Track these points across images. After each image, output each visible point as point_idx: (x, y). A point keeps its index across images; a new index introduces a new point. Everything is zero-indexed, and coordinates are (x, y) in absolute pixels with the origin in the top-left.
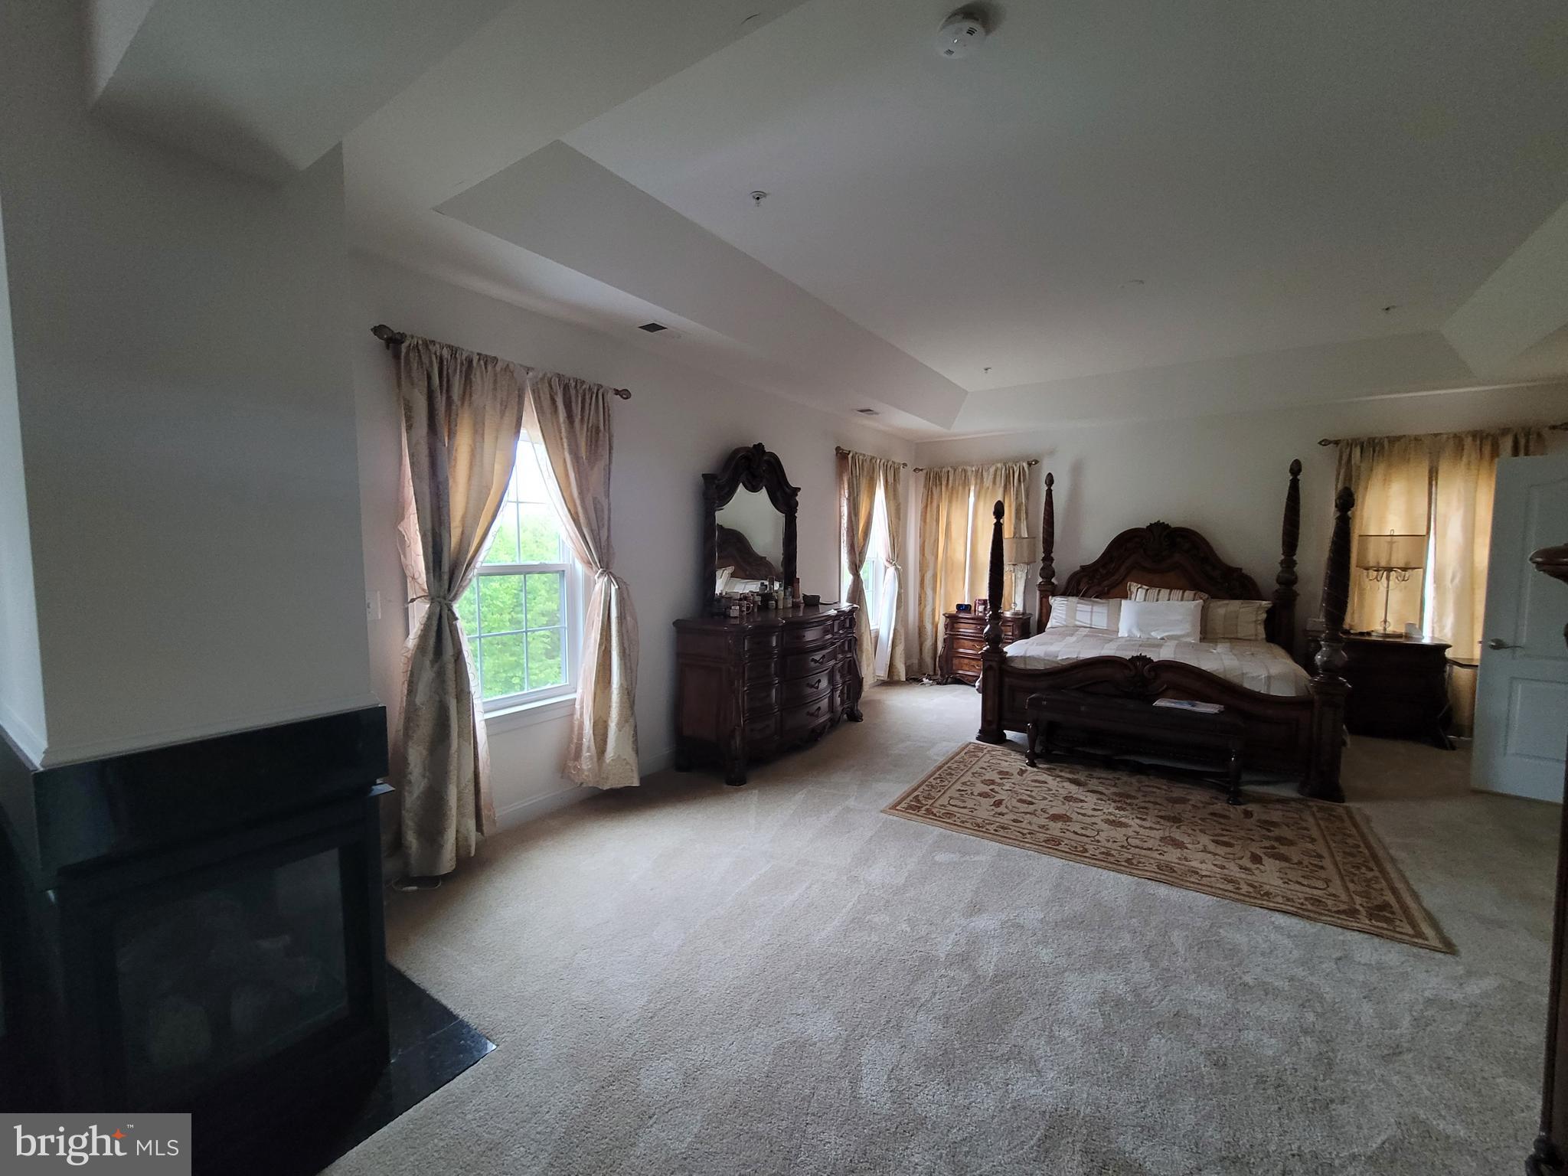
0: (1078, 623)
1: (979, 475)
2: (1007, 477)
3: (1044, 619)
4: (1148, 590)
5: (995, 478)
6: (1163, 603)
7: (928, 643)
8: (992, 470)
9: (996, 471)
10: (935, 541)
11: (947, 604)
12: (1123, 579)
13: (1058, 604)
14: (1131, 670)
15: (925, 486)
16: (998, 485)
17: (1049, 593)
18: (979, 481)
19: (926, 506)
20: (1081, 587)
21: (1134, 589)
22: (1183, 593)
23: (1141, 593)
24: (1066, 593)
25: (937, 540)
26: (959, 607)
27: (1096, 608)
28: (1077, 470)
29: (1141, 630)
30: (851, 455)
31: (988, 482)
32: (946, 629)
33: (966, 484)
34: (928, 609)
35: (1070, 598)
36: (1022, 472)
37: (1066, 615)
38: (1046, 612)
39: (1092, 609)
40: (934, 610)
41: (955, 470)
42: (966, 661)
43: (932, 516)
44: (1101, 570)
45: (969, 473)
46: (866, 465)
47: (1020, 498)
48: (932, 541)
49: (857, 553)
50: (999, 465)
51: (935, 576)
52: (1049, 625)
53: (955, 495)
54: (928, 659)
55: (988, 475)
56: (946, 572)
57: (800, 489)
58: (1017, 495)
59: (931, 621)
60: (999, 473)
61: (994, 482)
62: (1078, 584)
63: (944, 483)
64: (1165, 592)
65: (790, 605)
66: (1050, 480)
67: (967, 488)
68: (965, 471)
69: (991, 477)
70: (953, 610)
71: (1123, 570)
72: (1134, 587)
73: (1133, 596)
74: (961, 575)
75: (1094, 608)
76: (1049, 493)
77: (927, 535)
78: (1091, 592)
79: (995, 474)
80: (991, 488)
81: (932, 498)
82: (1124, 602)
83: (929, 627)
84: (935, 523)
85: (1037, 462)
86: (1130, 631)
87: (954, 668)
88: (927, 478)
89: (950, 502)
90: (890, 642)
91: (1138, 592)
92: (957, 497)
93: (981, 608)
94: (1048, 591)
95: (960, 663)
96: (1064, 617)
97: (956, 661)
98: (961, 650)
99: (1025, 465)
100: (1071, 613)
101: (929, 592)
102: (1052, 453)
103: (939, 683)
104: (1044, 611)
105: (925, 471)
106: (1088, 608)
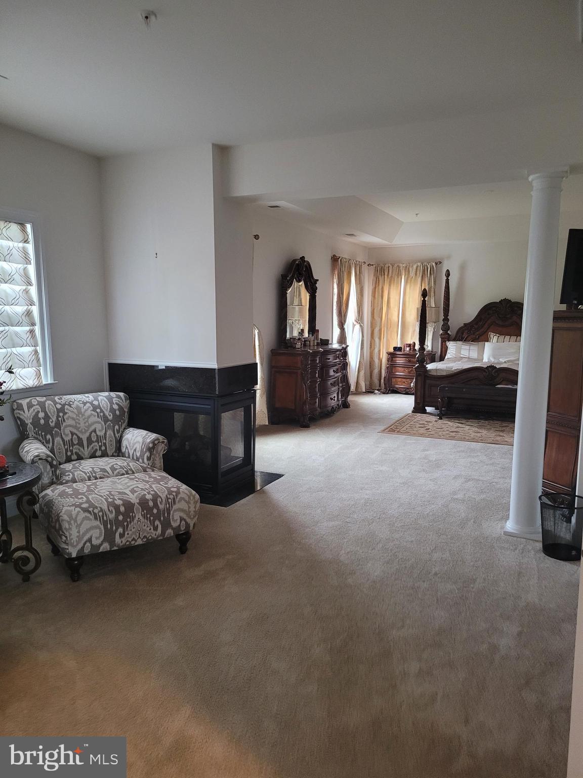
0: (462, 356)
1: (407, 270)
2: (424, 271)
3: (443, 355)
4: (499, 336)
5: (416, 272)
6: (506, 343)
7: (376, 371)
8: (415, 267)
9: (417, 267)
10: (380, 309)
11: (387, 347)
12: (486, 331)
13: (451, 345)
14: (486, 373)
15: (374, 275)
16: (418, 274)
17: (446, 340)
18: (407, 273)
19: (375, 288)
20: (463, 336)
21: (492, 336)
22: (517, 338)
23: (495, 339)
24: (456, 339)
25: (382, 309)
26: (395, 348)
27: (472, 347)
28: (463, 268)
29: (494, 358)
30: (339, 260)
31: (412, 274)
32: (388, 361)
33: (399, 275)
34: (376, 350)
35: (458, 342)
36: (432, 267)
37: (456, 352)
38: (444, 350)
39: (470, 348)
40: (379, 351)
41: (393, 266)
42: (400, 379)
43: (378, 292)
44: (475, 326)
45: (401, 268)
46: (347, 264)
47: (430, 283)
48: (379, 308)
49: (343, 316)
50: (419, 264)
51: (380, 330)
52: (446, 358)
53: (392, 281)
54: (376, 381)
55: (413, 269)
56: (387, 328)
57: (318, 280)
58: (429, 282)
59: (378, 357)
60: (419, 268)
61: (416, 274)
62: (463, 334)
63: (386, 273)
64: (507, 338)
65: (316, 344)
66: (448, 274)
67: (400, 278)
68: (399, 267)
69: (414, 270)
70: (392, 350)
71: (486, 326)
72: (492, 335)
73: (491, 340)
74: (395, 330)
75: (471, 347)
76: (447, 281)
77: (376, 305)
78: (469, 338)
79: (417, 269)
80: (414, 277)
81: (379, 282)
82: (486, 343)
83: (376, 361)
84: (380, 299)
85: (440, 263)
86: (489, 359)
87: (393, 384)
88: (376, 270)
89: (390, 285)
90: (357, 369)
91: (494, 338)
92: (394, 282)
93: (408, 349)
94: (446, 337)
95: (396, 381)
96: (454, 353)
97: (394, 380)
98: (397, 373)
99: (434, 264)
100: (459, 350)
101: (377, 340)
102: (449, 257)
103: (384, 393)
104: (443, 349)
105: (374, 266)
106: (467, 347)
